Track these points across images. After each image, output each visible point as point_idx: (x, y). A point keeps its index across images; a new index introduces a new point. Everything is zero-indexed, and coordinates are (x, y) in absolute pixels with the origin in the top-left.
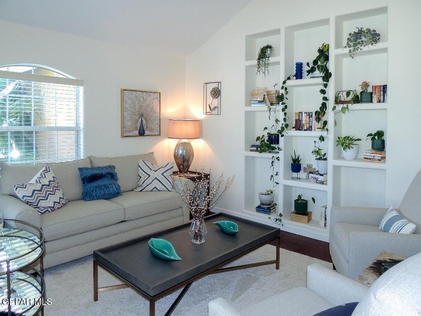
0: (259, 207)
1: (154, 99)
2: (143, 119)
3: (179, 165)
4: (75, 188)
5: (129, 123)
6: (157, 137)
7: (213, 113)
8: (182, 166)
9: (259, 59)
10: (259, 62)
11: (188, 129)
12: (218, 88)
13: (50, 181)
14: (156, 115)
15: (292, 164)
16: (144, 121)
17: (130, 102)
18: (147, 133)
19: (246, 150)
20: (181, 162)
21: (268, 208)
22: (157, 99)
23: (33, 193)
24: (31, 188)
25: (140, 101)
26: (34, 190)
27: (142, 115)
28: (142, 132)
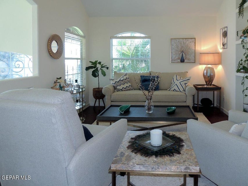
1: (191, 42)
2: (183, 53)
3: (206, 82)
5: (174, 56)
6: (191, 64)
7: (224, 47)
8: (208, 82)
9: (240, 6)
10: (240, 9)
11: (210, 58)
12: (225, 31)
13: (126, 78)
14: (192, 51)
16: (184, 55)
17: (175, 45)
18: (186, 61)
20: (208, 80)
22: (193, 42)
23: (115, 83)
24: (115, 81)
25: (181, 44)
26: (116, 82)
27: (183, 52)
28: (182, 60)
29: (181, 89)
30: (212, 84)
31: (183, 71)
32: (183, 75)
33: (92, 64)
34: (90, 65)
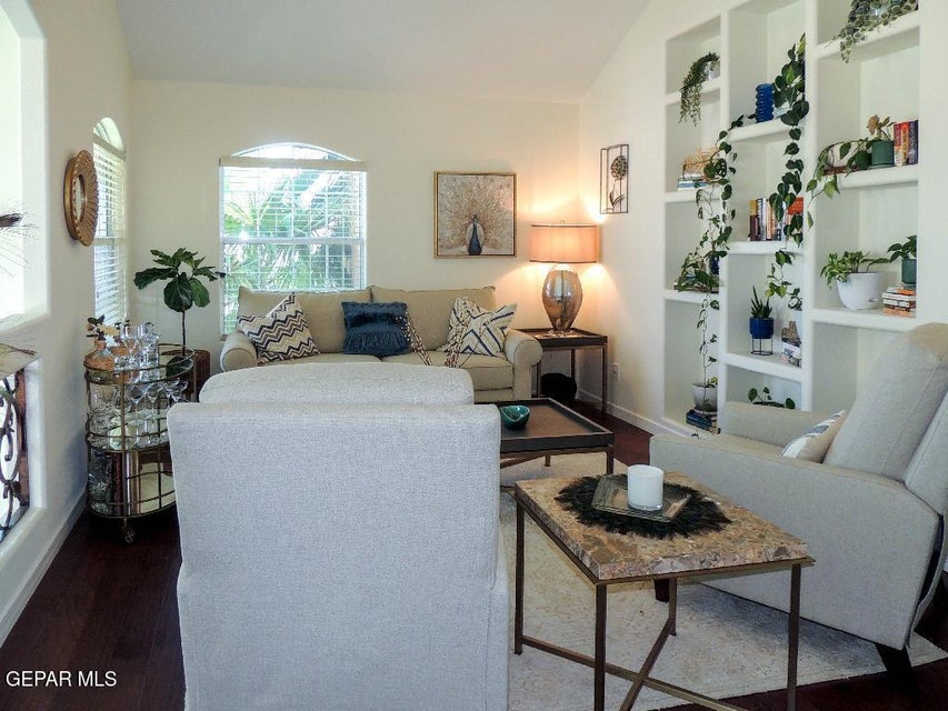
0: (691, 413)
1: (501, 187)
2: (478, 225)
3: (553, 319)
4: (334, 333)
5: (448, 234)
6: (507, 259)
7: (617, 209)
8: (559, 321)
9: (686, 88)
10: (684, 95)
11: (568, 243)
12: (621, 157)
13: (297, 312)
14: (507, 217)
15: (751, 320)
16: (480, 229)
17: (450, 194)
18: (485, 250)
19: (667, 287)
20: (557, 311)
21: (707, 417)
22: (508, 186)
23: (261, 329)
24: (258, 322)
25: (471, 191)
26: (262, 327)
27: (475, 218)
28: (475, 249)
29: (493, 347)
30: (572, 326)
31: (480, 286)
32: (484, 296)
33: (158, 261)
34: (150, 263)
